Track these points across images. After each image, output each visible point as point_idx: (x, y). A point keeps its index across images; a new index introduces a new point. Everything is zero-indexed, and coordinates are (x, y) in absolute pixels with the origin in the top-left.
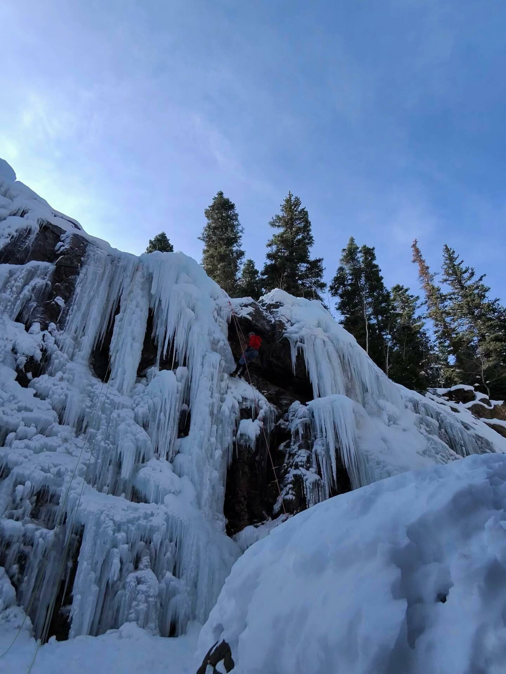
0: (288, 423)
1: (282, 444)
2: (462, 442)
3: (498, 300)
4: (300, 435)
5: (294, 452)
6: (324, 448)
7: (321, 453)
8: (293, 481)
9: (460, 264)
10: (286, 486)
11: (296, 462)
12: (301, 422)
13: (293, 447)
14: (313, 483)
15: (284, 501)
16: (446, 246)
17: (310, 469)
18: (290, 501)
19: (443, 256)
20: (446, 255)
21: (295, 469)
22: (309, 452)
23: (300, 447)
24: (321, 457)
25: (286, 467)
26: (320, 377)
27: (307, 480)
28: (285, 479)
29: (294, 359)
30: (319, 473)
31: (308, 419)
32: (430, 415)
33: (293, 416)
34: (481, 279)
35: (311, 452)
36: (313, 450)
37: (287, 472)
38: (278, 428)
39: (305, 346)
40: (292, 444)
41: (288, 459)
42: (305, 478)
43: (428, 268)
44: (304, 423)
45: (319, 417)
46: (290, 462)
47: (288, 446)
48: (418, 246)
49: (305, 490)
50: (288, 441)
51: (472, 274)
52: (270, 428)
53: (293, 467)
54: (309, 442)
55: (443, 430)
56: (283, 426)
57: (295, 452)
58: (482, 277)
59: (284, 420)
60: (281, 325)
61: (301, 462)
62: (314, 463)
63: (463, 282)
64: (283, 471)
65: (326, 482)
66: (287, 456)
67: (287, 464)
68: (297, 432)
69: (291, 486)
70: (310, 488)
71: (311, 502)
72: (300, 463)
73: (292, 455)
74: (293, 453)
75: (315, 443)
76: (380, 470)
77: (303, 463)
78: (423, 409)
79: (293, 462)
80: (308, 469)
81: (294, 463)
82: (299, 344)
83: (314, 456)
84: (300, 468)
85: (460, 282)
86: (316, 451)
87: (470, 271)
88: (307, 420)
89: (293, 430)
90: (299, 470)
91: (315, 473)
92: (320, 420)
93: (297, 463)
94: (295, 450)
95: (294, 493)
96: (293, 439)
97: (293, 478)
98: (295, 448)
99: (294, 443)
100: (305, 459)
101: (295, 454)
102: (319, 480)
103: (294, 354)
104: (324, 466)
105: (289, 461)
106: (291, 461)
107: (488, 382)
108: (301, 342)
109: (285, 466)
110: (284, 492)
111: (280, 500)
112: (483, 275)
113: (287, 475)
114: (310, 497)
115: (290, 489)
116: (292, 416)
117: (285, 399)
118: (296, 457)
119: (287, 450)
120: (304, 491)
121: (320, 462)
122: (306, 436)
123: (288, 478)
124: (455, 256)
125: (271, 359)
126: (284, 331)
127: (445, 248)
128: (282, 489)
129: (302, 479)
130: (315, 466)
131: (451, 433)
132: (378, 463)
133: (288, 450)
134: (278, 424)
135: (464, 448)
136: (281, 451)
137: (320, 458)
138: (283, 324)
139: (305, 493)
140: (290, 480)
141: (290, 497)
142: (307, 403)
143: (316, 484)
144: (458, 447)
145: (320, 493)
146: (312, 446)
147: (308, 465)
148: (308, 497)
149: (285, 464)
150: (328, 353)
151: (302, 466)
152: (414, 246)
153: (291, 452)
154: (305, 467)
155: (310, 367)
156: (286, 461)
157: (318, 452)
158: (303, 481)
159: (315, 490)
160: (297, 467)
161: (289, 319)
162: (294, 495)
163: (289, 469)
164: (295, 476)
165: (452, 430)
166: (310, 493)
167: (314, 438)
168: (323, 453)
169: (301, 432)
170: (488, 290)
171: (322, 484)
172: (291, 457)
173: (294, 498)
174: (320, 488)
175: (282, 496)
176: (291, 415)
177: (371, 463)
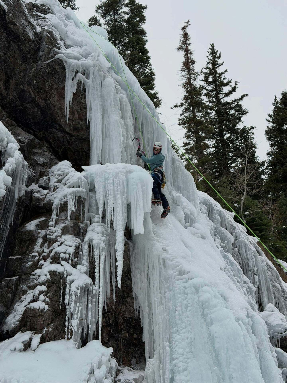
0: (46, 192)
1: (32, 222)
2: (256, 269)
3: (253, 128)
4: (69, 213)
5: (53, 237)
6: (104, 238)
7: (99, 244)
8: (47, 281)
9: (222, 73)
10: (33, 287)
11: (56, 253)
12: (73, 192)
13: (53, 229)
14: (82, 288)
15: (27, 311)
16: (213, 46)
17: (79, 266)
18: (40, 312)
19: (207, 57)
20: (210, 57)
21: (51, 263)
22: (79, 240)
23: (65, 231)
24: (98, 251)
25: (37, 258)
26: (105, 134)
27: (72, 282)
28: (32, 277)
29: (69, 97)
30: (92, 274)
31: (84, 190)
32: (224, 225)
33: (60, 181)
34: (241, 99)
35: (83, 241)
36: (86, 239)
37: (36, 266)
38: (29, 194)
39: (89, 82)
40: (51, 223)
41: (41, 246)
42: (69, 278)
43: (193, 62)
44: (78, 195)
45: (105, 190)
46: (43, 252)
47: (43, 226)
48: (188, 30)
49: (67, 297)
50: (43, 219)
51: (234, 89)
52: (19, 192)
53: (49, 260)
54: (82, 225)
55: (236, 249)
56: (37, 195)
57: (56, 237)
58: (244, 96)
59: (40, 187)
60: (52, 40)
61: (65, 253)
62: (85, 258)
63: (221, 96)
64: (30, 263)
65: (101, 290)
66: (40, 241)
67: (39, 254)
68: (64, 207)
69: (44, 288)
70: (76, 295)
71: (75, 316)
72: (62, 255)
73: (49, 241)
74: (50, 239)
75: (90, 228)
76: (184, 282)
77: (67, 256)
78: (218, 217)
79: (51, 251)
80: (74, 266)
81: (52, 254)
82: (80, 76)
83: (86, 248)
84: (63, 262)
85: (217, 94)
86: (91, 241)
87: (233, 84)
88: (82, 192)
89: (56, 203)
90: (59, 265)
91: (86, 273)
92: (106, 196)
93: (58, 254)
94: (55, 234)
95: (47, 300)
96: (54, 216)
97: (48, 276)
98: (56, 230)
99: (56, 223)
100: (72, 250)
101: (55, 241)
102: (90, 285)
103: (70, 89)
104: (102, 266)
105: (42, 250)
106: (47, 250)
107: (246, 213)
108: (83, 74)
109: (35, 256)
110: (29, 297)
111: (20, 308)
112: (245, 94)
113: (38, 271)
114: (75, 309)
115: (41, 292)
116: (57, 182)
117: (43, 156)
118: (55, 245)
119: (39, 233)
120: (64, 299)
121: (96, 257)
122: (77, 217)
123: (39, 276)
124: (220, 61)
125: (26, 88)
126: (56, 50)
127: (211, 47)
128: (25, 292)
129: (65, 280)
130: (85, 262)
131: (245, 254)
132: (181, 273)
133: (43, 232)
134: (29, 189)
135: (256, 277)
136: (30, 232)
137: (96, 252)
138: (55, 40)
139: (66, 301)
140: (43, 279)
141: (39, 305)
142: (83, 167)
143: (86, 291)
144: (250, 274)
145: (90, 305)
146: (85, 232)
147: (76, 259)
148: (71, 308)
149: (36, 254)
150: (121, 104)
151: (66, 260)
152: (184, 28)
153: (48, 237)
154: (70, 261)
155: (93, 115)
156: (37, 248)
157: (95, 242)
158: (65, 283)
159: (84, 300)
160: (56, 259)
161: (63, 37)
162: (47, 303)
163: (42, 262)
164: (53, 273)
165: (246, 252)
166: (76, 302)
167: (88, 222)
168: (103, 245)
169: (71, 207)
170: (245, 114)
171: (94, 292)
172: (46, 244)
173: (47, 307)
174: (90, 298)
175: (25, 303)
176: (56, 180)
177: (170, 272)
